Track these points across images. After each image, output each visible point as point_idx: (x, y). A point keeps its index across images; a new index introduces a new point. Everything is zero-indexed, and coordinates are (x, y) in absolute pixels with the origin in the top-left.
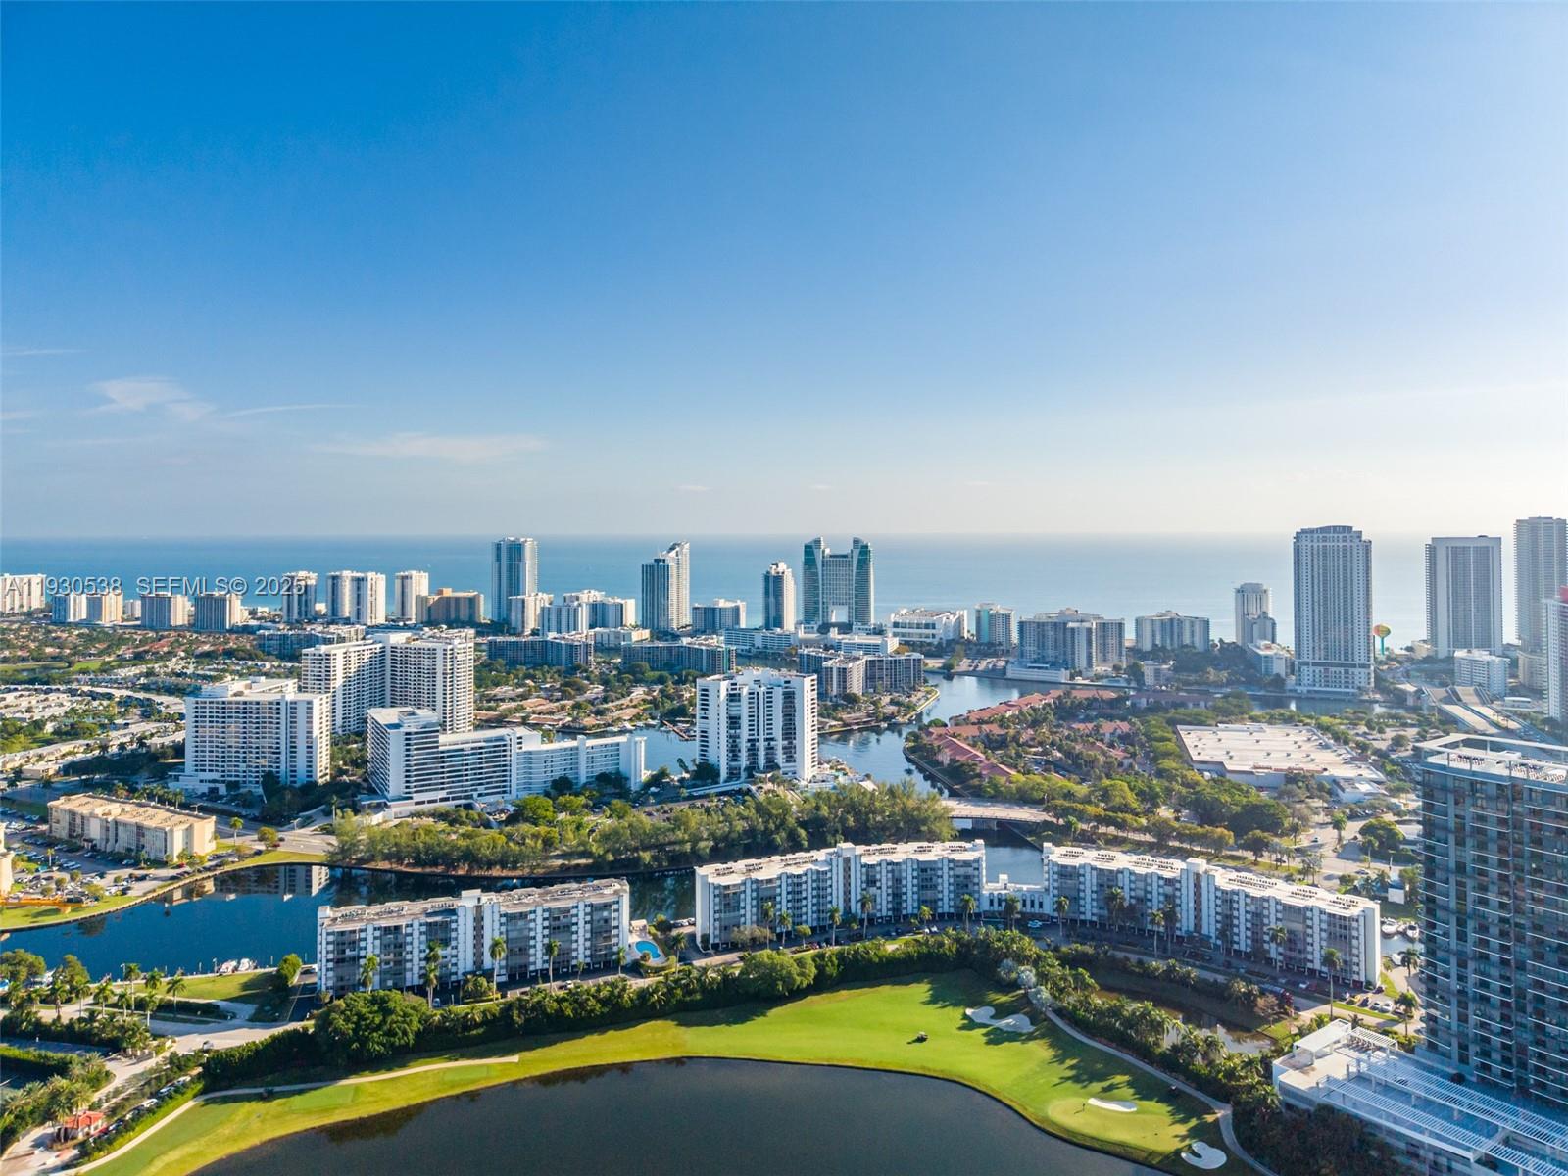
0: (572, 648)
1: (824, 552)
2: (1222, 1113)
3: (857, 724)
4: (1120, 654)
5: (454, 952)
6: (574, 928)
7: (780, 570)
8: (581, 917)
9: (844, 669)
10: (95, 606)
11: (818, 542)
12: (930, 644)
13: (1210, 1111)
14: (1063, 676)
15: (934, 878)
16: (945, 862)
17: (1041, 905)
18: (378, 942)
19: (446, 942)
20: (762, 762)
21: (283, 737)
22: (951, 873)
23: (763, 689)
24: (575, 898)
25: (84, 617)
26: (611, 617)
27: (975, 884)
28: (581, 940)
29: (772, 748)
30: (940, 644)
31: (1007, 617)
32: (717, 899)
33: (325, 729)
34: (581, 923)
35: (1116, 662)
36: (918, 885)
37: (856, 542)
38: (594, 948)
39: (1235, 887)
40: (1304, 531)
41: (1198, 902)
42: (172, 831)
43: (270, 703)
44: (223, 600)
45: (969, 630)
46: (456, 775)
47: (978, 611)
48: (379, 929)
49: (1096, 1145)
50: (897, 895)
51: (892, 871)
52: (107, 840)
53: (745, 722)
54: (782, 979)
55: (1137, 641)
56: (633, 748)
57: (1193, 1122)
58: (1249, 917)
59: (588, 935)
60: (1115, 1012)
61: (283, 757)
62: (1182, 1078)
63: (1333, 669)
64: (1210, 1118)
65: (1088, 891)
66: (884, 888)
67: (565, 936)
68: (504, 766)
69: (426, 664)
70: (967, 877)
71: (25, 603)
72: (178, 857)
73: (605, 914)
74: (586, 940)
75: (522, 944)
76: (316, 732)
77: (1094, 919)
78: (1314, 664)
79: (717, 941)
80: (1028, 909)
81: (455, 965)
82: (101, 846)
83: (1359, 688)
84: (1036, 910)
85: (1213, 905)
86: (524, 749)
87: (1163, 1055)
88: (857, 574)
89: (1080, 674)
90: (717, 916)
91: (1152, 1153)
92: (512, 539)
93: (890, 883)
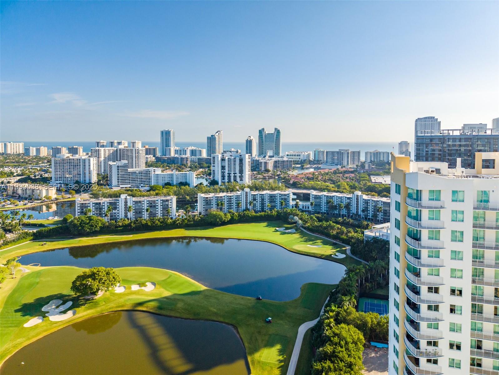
0: (182, 158)
1: (265, 132)
2: (348, 248)
3: (268, 177)
4: (359, 162)
5: (118, 212)
6: (157, 207)
7: (251, 138)
8: (159, 204)
9: (266, 162)
10: (38, 151)
11: (263, 129)
12: (298, 161)
13: (344, 247)
15: (275, 199)
16: (278, 195)
17: (308, 208)
18: (94, 207)
19: (115, 208)
20: (232, 180)
21: (81, 170)
22: (280, 198)
23: (233, 157)
24: (158, 198)
25: (35, 154)
26: (198, 153)
27: (288, 201)
28: (159, 211)
29: (236, 176)
30: (301, 160)
31: (324, 152)
32: (204, 202)
33: (95, 168)
34: (159, 206)
35: (357, 164)
36: (270, 201)
37: (276, 129)
38: (163, 213)
39: (369, 198)
41: (357, 204)
42: (42, 190)
43: (77, 159)
44: (77, 149)
45: (312, 158)
46: (134, 180)
47: (315, 151)
48: (94, 203)
49: (306, 254)
50: (263, 204)
51: (261, 197)
52: (23, 194)
53: (227, 168)
54: (219, 218)
55: (365, 159)
56: (191, 175)
57: (339, 249)
58: (373, 207)
59: (162, 209)
60: (321, 226)
61: (81, 176)
62: (338, 241)
64: (344, 249)
65: (323, 203)
66: (259, 202)
67: (154, 209)
68: (149, 178)
69: (130, 154)
70: (285, 199)
71: (18, 151)
72: (44, 198)
73: (167, 203)
74: (161, 211)
75: (140, 211)
76: (92, 168)
77: (325, 211)
79: (204, 214)
80: (304, 209)
81: (119, 216)
82: (21, 196)
84: (307, 209)
85: (362, 205)
86: (156, 173)
87: (334, 235)
88: (276, 140)
89: (344, 167)
90: (204, 207)
91: (323, 255)
92: (167, 130)
93: (260, 201)
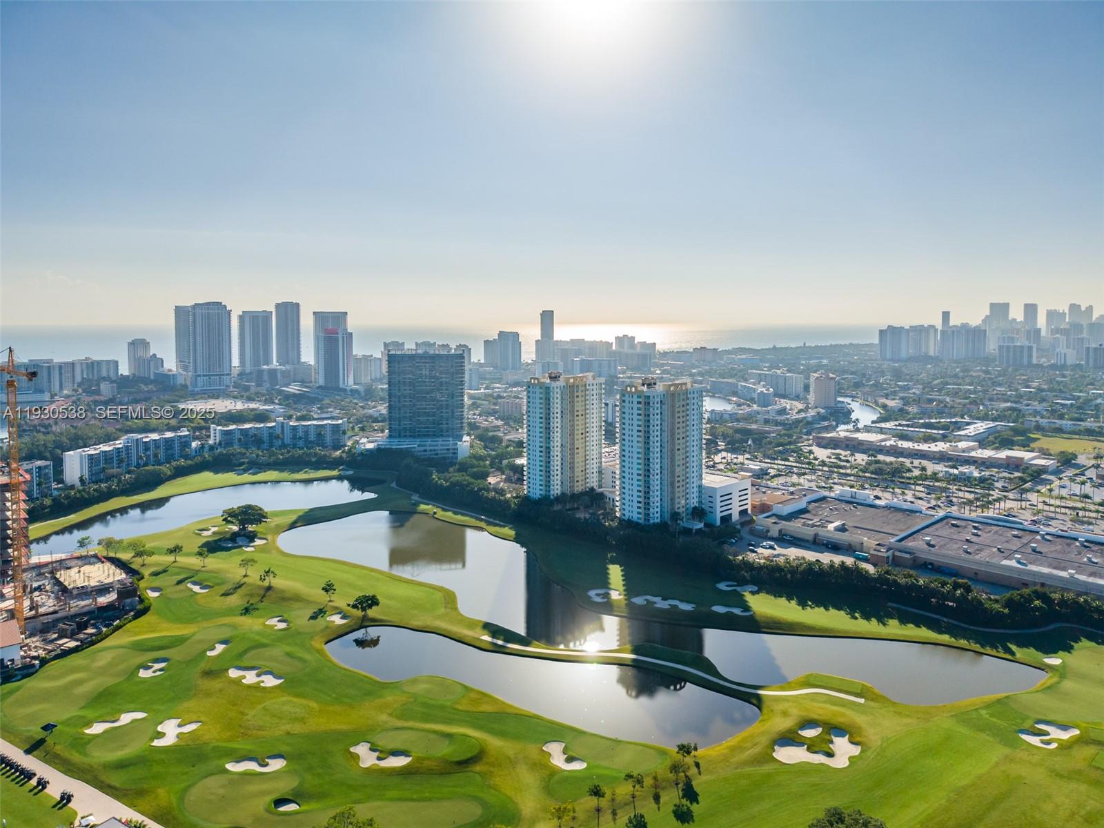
14: (46, 397)
15: (172, 445)
16: (174, 438)
22: (177, 441)
27: (187, 444)
36: (165, 449)
40: (196, 304)
41: (283, 434)
51: (154, 442)
58: (303, 434)
63: (213, 377)
65: (236, 438)
66: (152, 452)
70: (185, 442)
78: (204, 376)
83: (227, 386)
85: (289, 433)
89: (56, 395)
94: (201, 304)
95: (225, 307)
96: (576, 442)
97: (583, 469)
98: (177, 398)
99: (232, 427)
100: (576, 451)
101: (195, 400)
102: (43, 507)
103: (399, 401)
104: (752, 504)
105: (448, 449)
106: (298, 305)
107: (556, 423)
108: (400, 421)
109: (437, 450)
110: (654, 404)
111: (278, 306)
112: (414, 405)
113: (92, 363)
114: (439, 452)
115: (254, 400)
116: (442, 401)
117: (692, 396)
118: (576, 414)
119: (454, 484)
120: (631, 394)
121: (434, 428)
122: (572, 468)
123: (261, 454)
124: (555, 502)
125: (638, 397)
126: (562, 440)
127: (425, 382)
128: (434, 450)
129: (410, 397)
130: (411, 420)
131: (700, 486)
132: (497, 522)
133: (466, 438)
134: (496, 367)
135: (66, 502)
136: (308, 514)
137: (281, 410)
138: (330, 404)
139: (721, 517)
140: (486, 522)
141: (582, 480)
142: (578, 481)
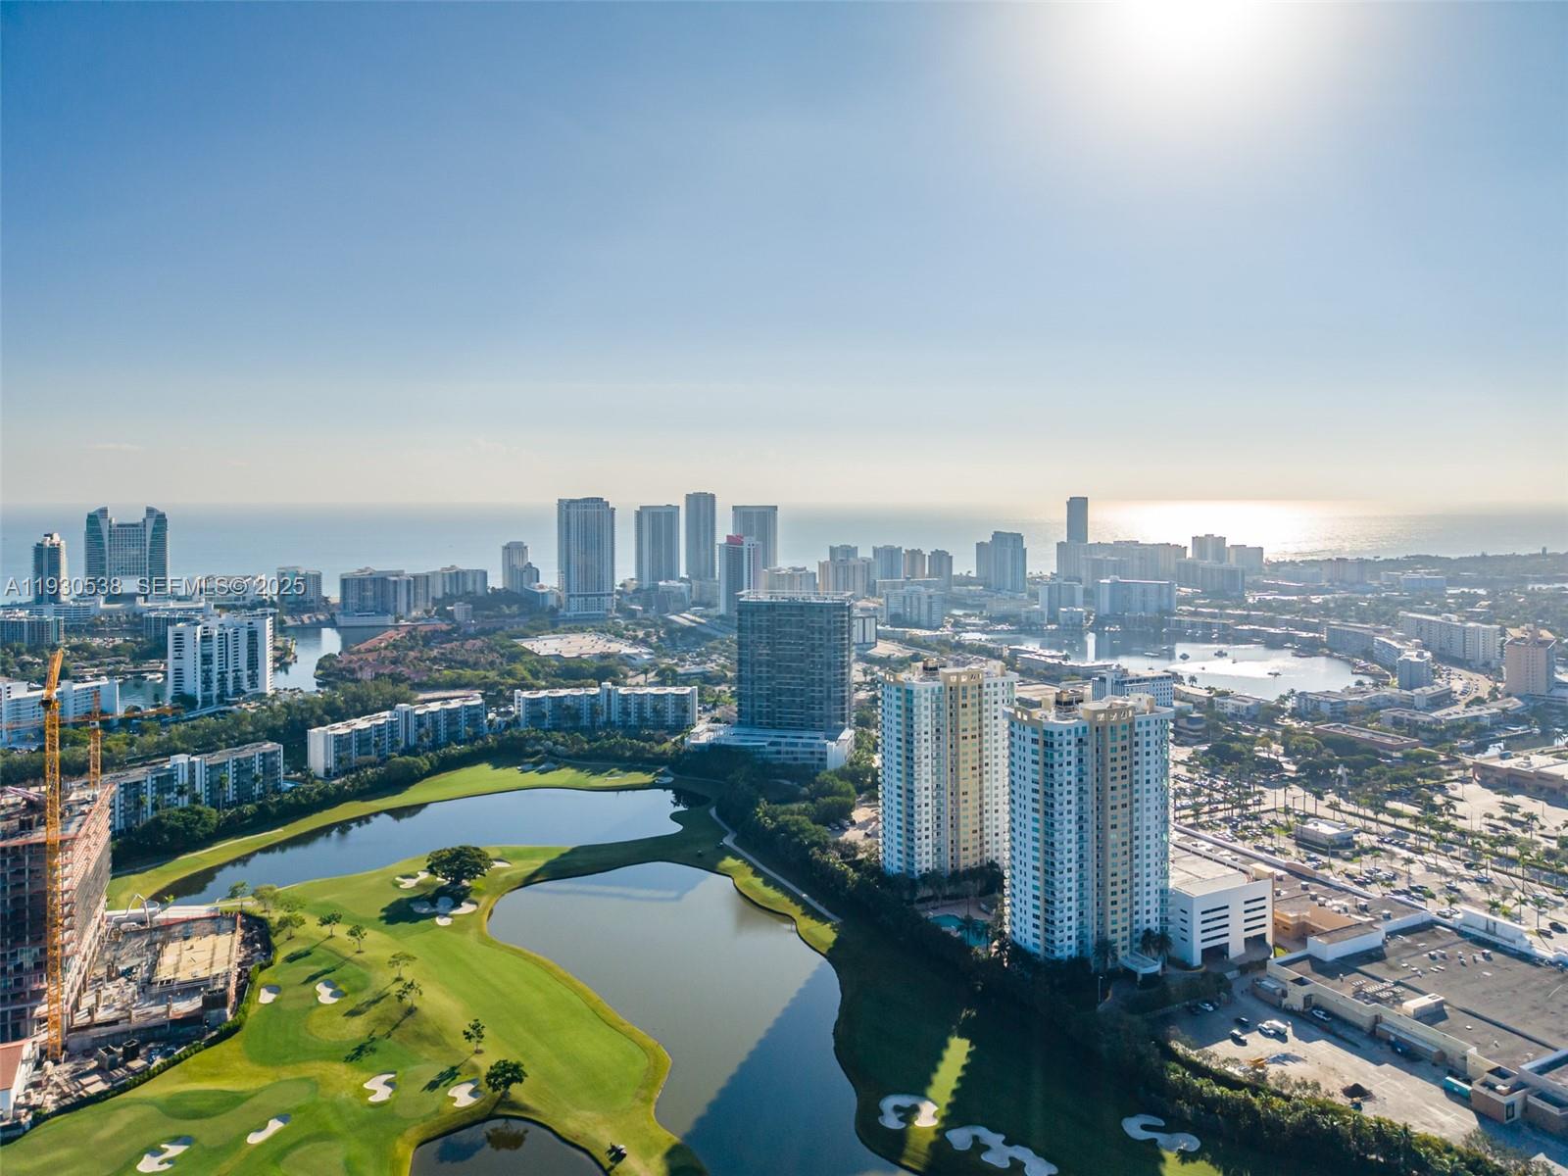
1: (110, 521)
6: (253, 771)
7: (55, 541)
8: (257, 763)
11: (104, 511)
14: (390, 620)
15: (456, 719)
20: (230, 688)
22: (467, 714)
23: (231, 630)
24: (248, 751)
27: (480, 718)
29: (239, 677)
34: (257, 767)
36: (447, 724)
37: (150, 511)
38: (266, 782)
39: (627, 692)
41: (609, 705)
47: (282, 574)
51: (433, 717)
53: (216, 659)
54: (416, 768)
56: (113, 689)
57: (655, 773)
60: (600, 748)
62: (641, 763)
63: (590, 599)
65: (547, 711)
66: (429, 725)
67: (250, 776)
70: (476, 715)
78: (579, 596)
83: (607, 610)
85: (617, 705)
86: (12, 698)
87: (631, 756)
88: (152, 545)
89: (402, 618)
94: (577, 501)
95: (607, 503)
96: (962, 782)
97: (977, 828)
98: (528, 631)
99: (543, 693)
100: (962, 798)
101: (554, 633)
102: (242, 817)
103: (753, 672)
104: (1276, 923)
105: (812, 753)
106: (713, 496)
107: (924, 749)
108: (753, 700)
109: (796, 753)
110: (1060, 745)
111: (688, 497)
112: (773, 678)
113: (457, 573)
114: (799, 756)
115: (622, 637)
116: (813, 674)
117: (1144, 729)
118: (962, 734)
119: (783, 828)
120: (1023, 725)
121: (802, 713)
122: (955, 827)
123: (561, 739)
124: (920, 884)
125: (1034, 731)
126: (938, 778)
127: (789, 644)
128: (792, 753)
129: (768, 666)
130: (768, 701)
131: (1163, 892)
132: (822, 909)
133: (848, 734)
134: (987, 586)
135: (274, 810)
136: (566, 858)
137: (646, 657)
138: (715, 648)
139: (1203, 951)
140: (803, 908)
141: (975, 847)
142: (965, 849)
